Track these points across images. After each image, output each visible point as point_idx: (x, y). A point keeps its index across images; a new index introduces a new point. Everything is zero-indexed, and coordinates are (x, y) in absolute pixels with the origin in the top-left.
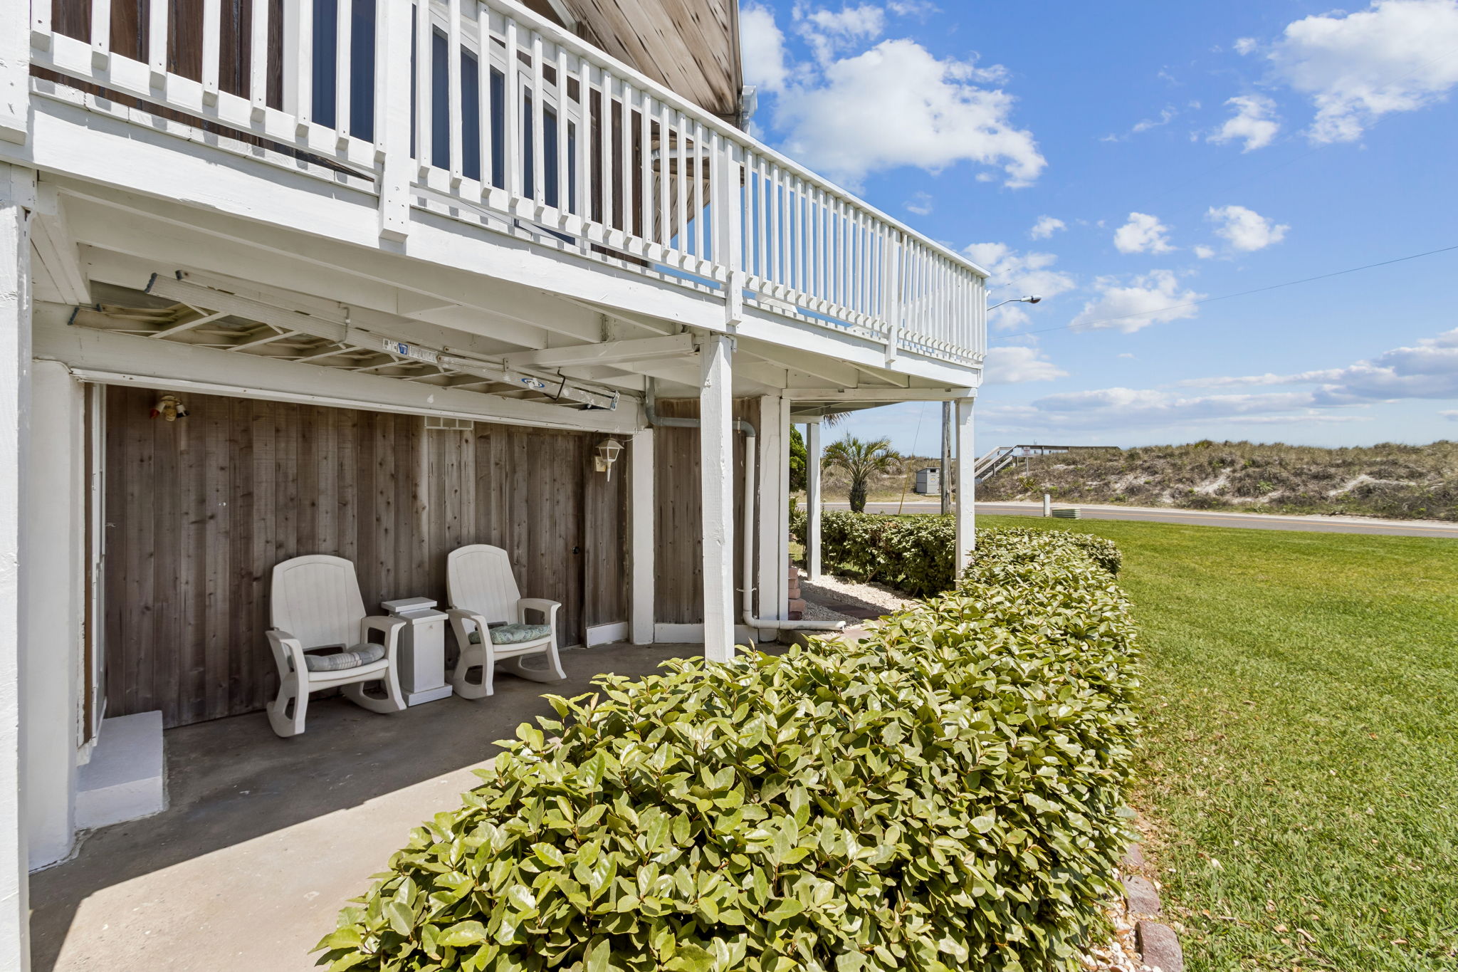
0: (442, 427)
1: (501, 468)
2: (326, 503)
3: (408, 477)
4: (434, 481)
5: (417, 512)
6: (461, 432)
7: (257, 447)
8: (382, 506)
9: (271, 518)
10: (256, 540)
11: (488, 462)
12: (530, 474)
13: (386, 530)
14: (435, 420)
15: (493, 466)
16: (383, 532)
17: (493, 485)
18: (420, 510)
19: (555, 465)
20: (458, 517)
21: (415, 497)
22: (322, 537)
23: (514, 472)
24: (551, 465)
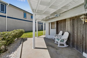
0: (67, 20)
15: (71, 24)
17: (71, 26)
23: (75, 24)
24: (80, 22)
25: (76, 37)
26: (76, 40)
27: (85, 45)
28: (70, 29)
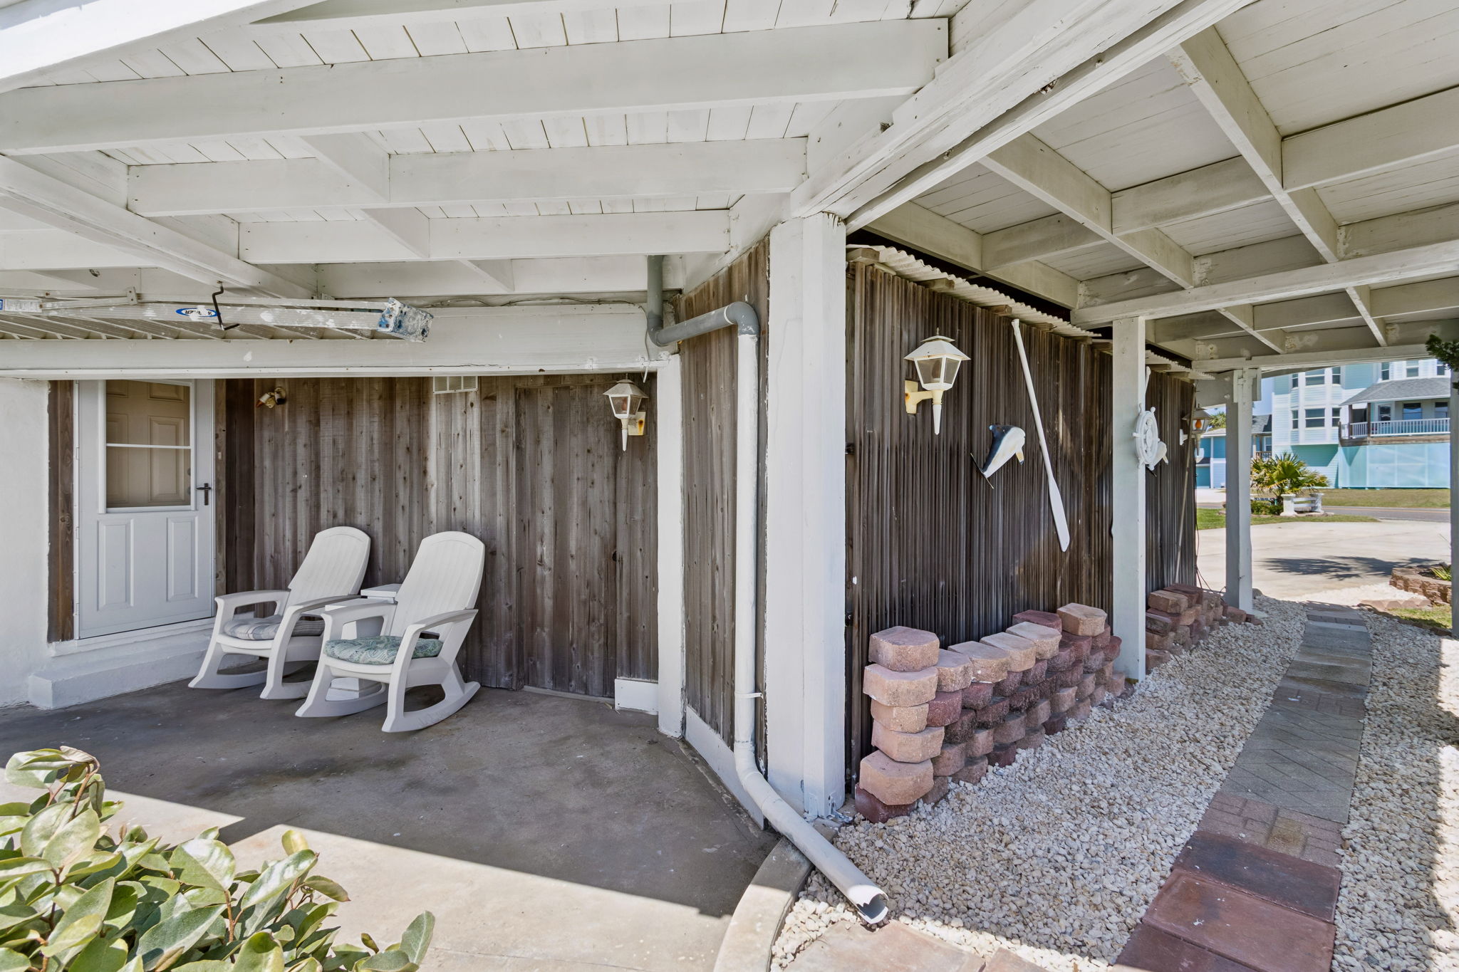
0: (448, 391)
1: (507, 437)
2: (362, 477)
3: (420, 450)
4: (442, 453)
5: (427, 489)
6: (466, 393)
7: (322, 424)
8: (401, 481)
9: (330, 489)
10: (322, 510)
11: (494, 429)
12: (556, 443)
13: (403, 507)
14: (441, 380)
15: (498, 435)
16: (401, 508)
17: (499, 458)
18: (429, 486)
19: (590, 429)
20: (463, 497)
21: (425, 472)
22: (359, 510)
23: (538, 442)
24: (584, 430)
25: (545, 574)
26: (548, 603)
27: (625, 615)
28: (490, 493)
